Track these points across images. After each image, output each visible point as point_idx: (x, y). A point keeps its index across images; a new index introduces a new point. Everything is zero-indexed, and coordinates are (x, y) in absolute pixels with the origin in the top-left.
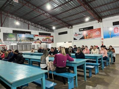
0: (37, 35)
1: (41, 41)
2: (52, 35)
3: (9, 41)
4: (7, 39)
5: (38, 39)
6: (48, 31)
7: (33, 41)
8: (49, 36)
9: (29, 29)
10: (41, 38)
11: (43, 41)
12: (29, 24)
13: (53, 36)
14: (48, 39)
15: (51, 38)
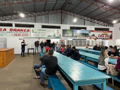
0: (93, 31)
1: (96, 37)
2: (110, 30)
3: (67, 36)
4: (66, 35)
5: (94, 35)
6: (106, 26)
7: (88, 37)
8: (107, 32)
9: (84, 25)
10: (97, 34)
11: (99, 37)
12: (85, 20)
13: (111, 32)
14: (105, 35)
15: (109, 34)
